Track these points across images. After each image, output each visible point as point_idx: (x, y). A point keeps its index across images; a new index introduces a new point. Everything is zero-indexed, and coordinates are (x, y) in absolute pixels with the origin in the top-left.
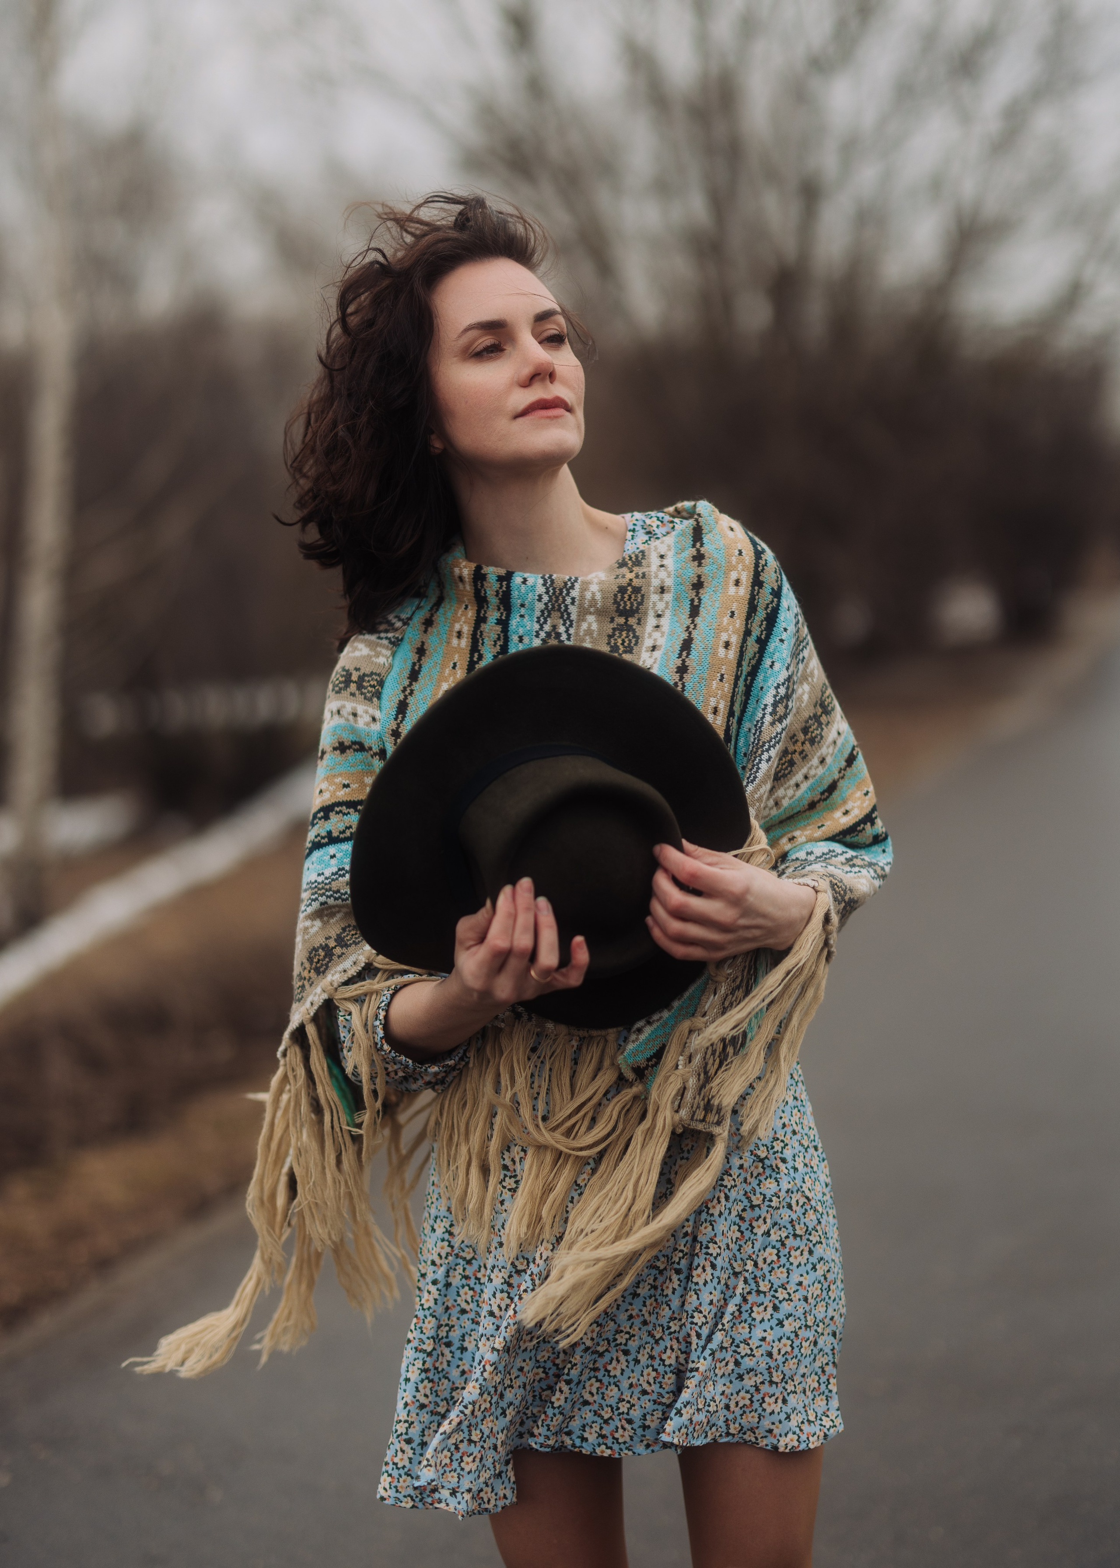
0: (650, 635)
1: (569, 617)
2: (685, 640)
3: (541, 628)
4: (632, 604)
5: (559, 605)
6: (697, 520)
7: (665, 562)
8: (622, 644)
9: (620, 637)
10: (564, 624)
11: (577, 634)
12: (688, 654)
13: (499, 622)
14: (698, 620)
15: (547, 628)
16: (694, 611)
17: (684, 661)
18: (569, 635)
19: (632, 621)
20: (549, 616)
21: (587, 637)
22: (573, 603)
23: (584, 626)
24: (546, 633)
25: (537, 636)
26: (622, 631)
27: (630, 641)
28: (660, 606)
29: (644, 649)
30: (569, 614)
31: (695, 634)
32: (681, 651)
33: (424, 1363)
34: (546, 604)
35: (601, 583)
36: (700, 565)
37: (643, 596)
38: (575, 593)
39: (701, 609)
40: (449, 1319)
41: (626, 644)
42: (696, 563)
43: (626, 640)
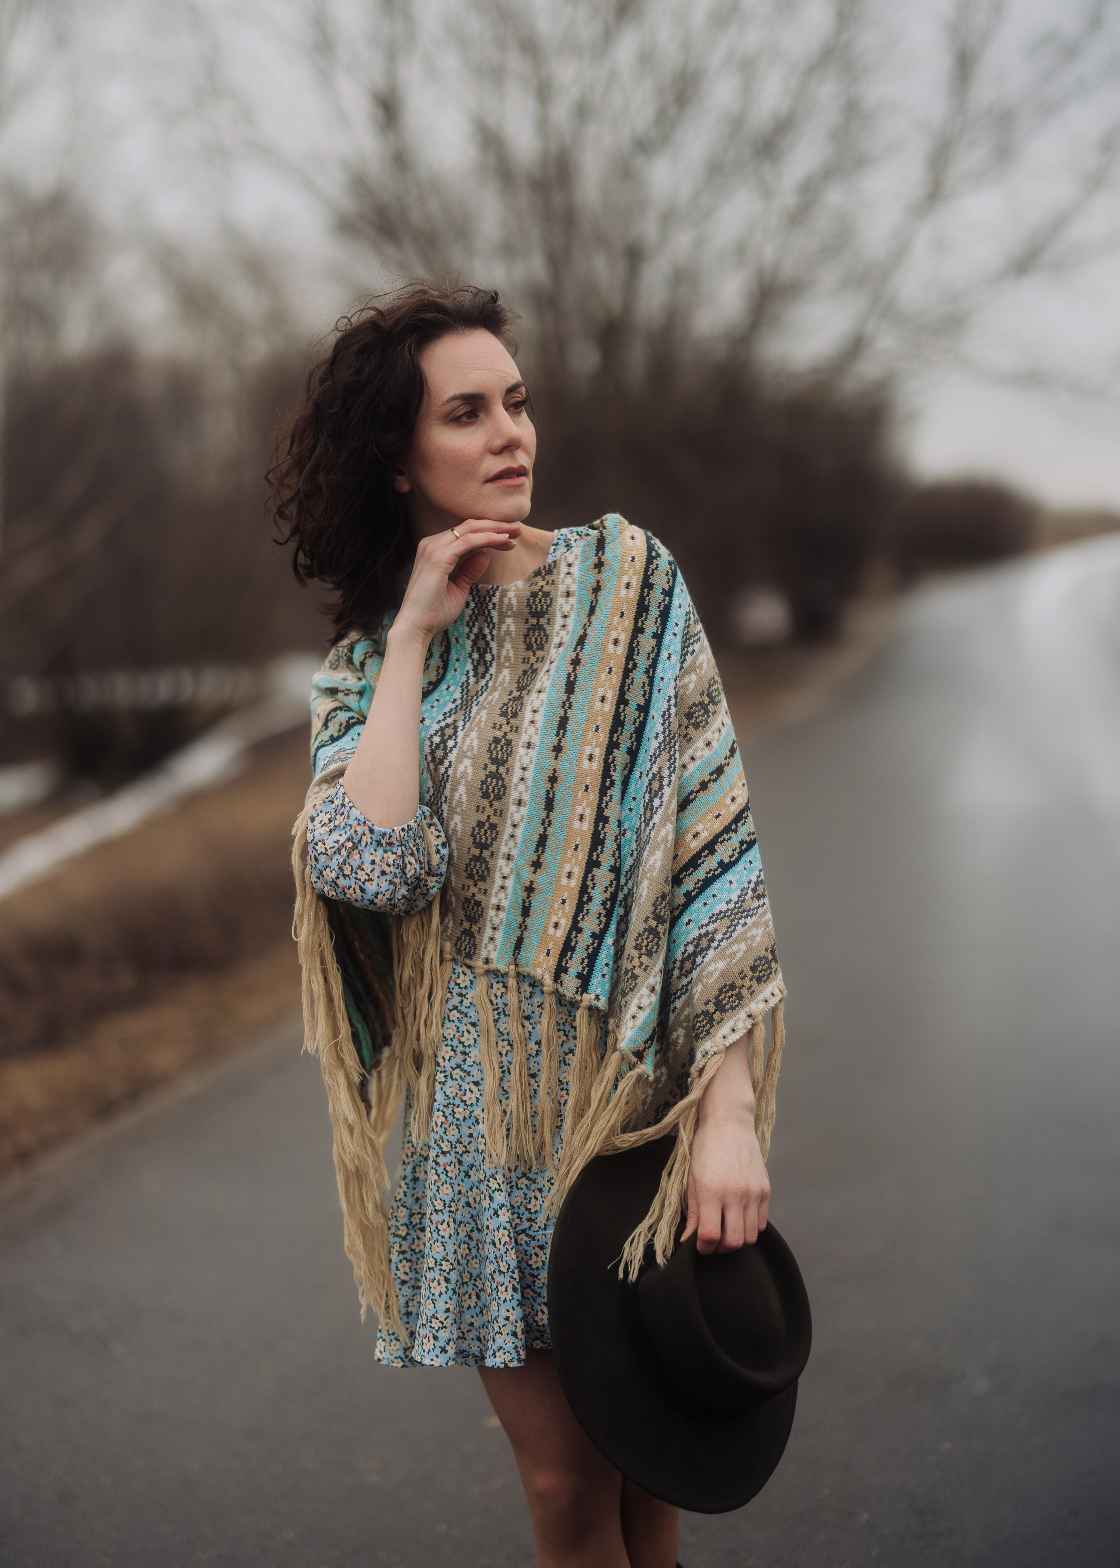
0: (558, 633)
1: (492, 620)
2: (581, 636)
3: (471, 631)
4: (542, 606)
5: (484, 611)
6: (601, 532)
7: (572, 570)
8: (536, 642)
9: (533, 636)
10: (488, 627)
11: (499, 634)
12: (582, 649)
14: (593, 618)
15: (475, 630)
16: (592, 611)
17: (578, 654)
18: (493, 636)
19: (543, 621)
20: (476, 620)
21: (507, 638)
22: (494, 608)
23: (504, 627)
24: (475, 635)
25: (468, 638)
26: (534, 630)
27: (541, 639)
28: (566, 608)
29: (553, 646)
30: (491, 618)
31: (589, 631)
32: (577, 645)
33: (401, 1246)
34: (473, 610)
35: (518, 590)
36: (600, 572)
37: (551, 599)
38: (495, 600)
39: (597, 609)
40: (420, 1208)
41: (538, 642)
42: (597, 570)
43: (538, 638)
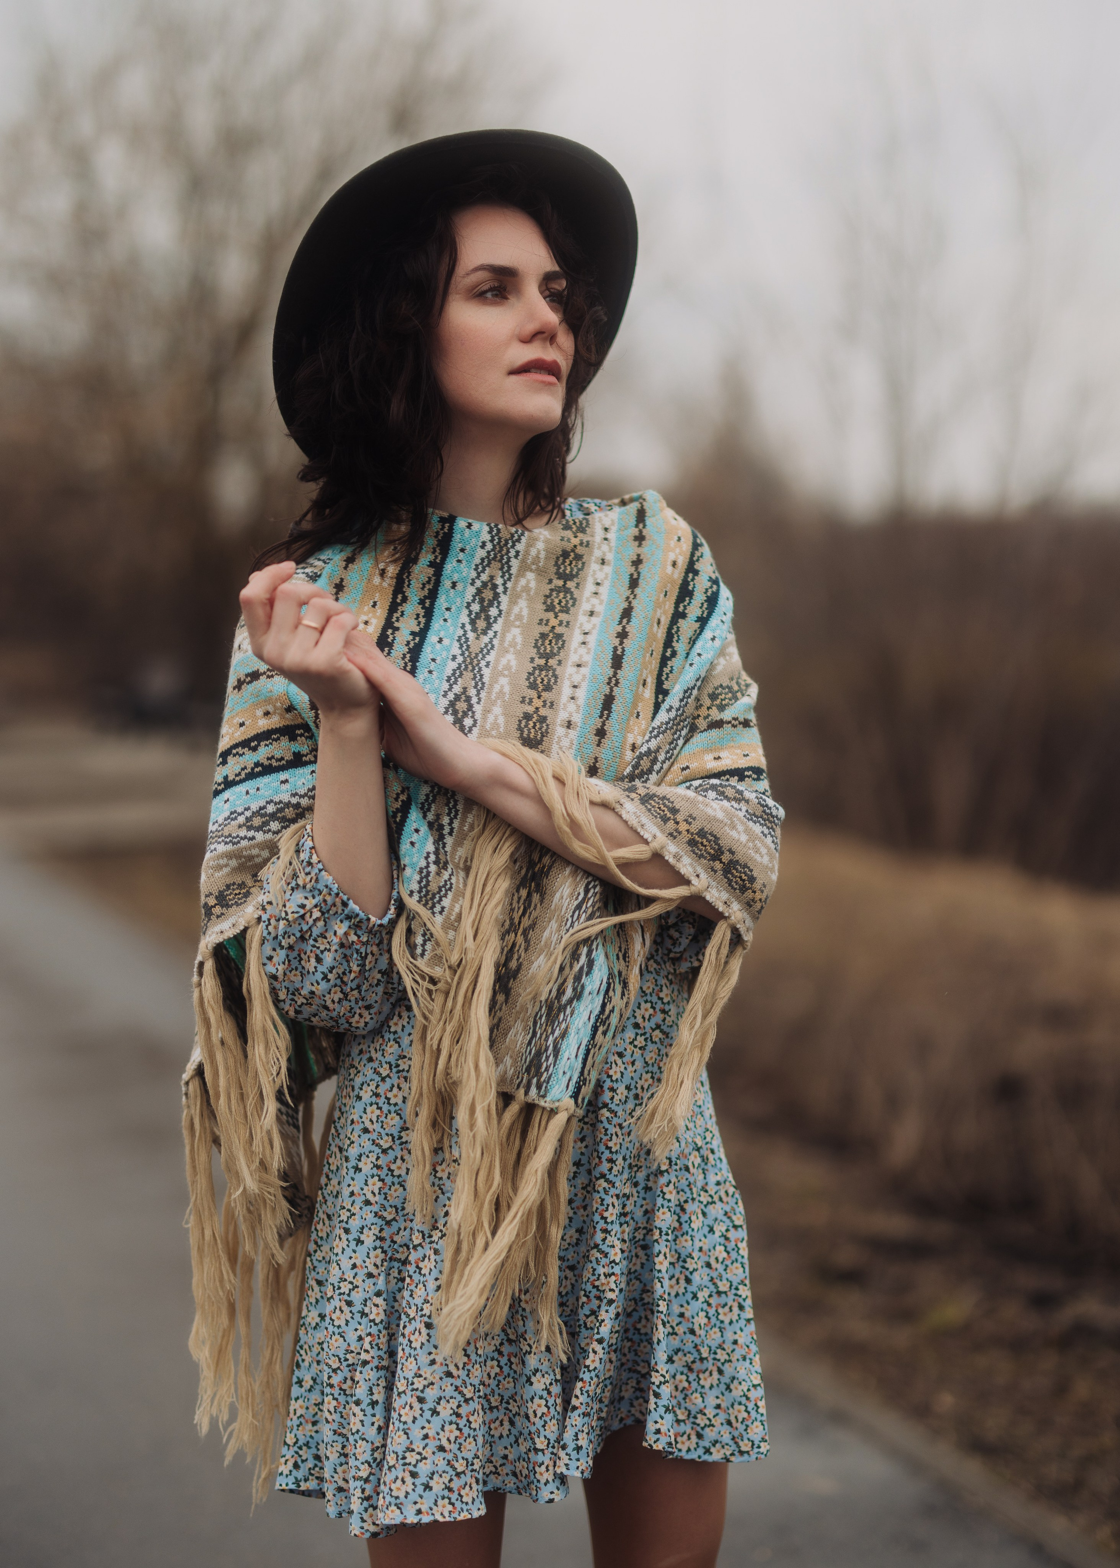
0: (588, 600)
1: (508, 571)
2: (625, 609)
3: (478, 577)
4: (572, 569)
5: (502, 556)
6: (641, 503)
7: (609, 536)
8: (559, 604)
9: (557, 597)
10: (502, 577)
11: (514, 588)
12: (629, 621)
13: (432, 564)
14: (637, 591)
15: (484, 577)
16: (634, 583)
17: (624, 627)
18: (506, 589)
19: (570, 584)
20: (488, 565)
21: (524, 594)
22: (516, 557)
23: (523, 582)
24: (482, 582)
25: (472, 584)
26: (559, 592)
27: (567, 601)
28: (600, 576)
29: (581, 612)
30: (509, 567)
31: (635, 603)
32: (622, 618)
34: (488, 552)
35: (547, 541)
36: (640, 545)
37: (583, 563)
38: (520, 547)
39: (641, 582)
41: (563, 604)
42: (637, 543)
43: (563, 600)
